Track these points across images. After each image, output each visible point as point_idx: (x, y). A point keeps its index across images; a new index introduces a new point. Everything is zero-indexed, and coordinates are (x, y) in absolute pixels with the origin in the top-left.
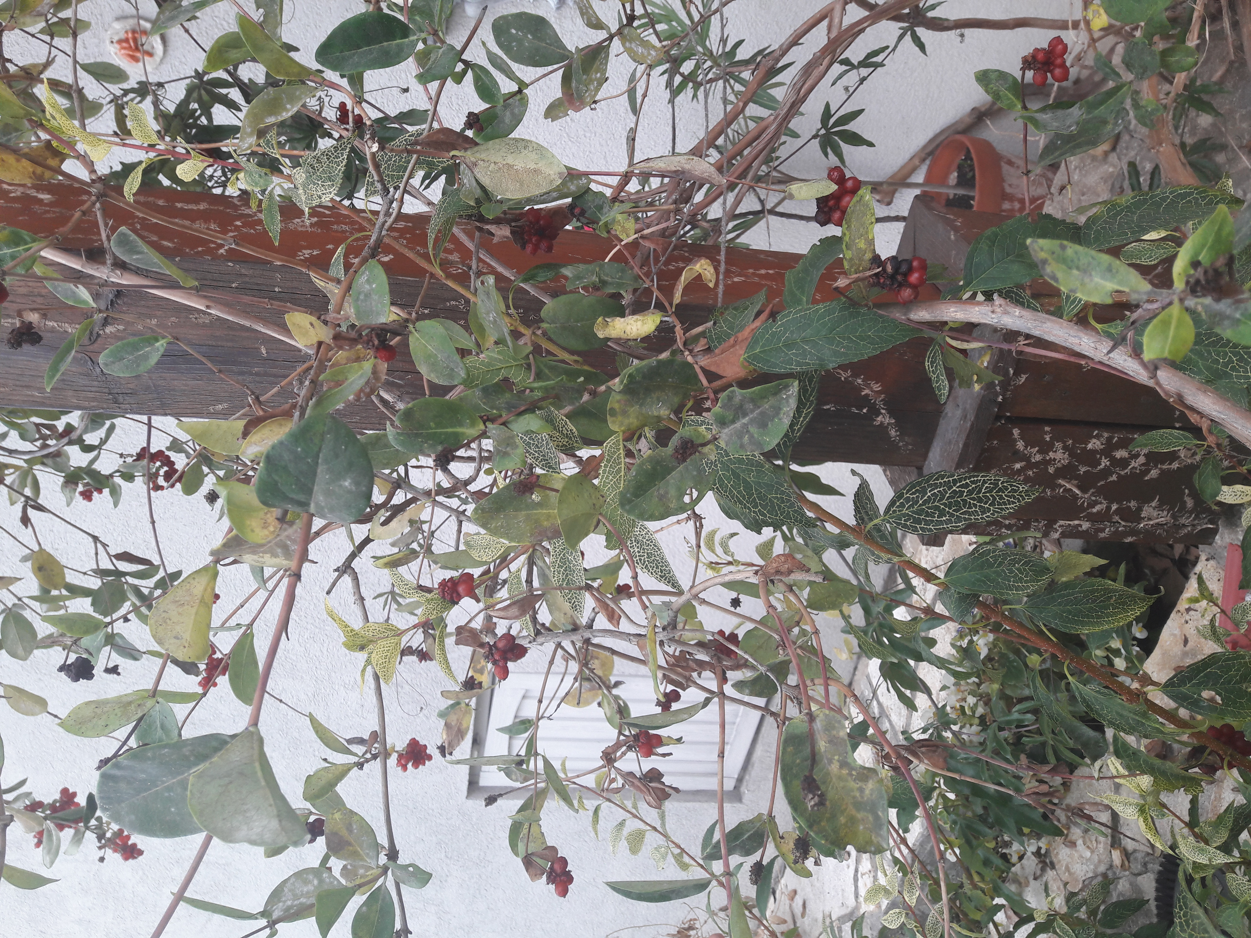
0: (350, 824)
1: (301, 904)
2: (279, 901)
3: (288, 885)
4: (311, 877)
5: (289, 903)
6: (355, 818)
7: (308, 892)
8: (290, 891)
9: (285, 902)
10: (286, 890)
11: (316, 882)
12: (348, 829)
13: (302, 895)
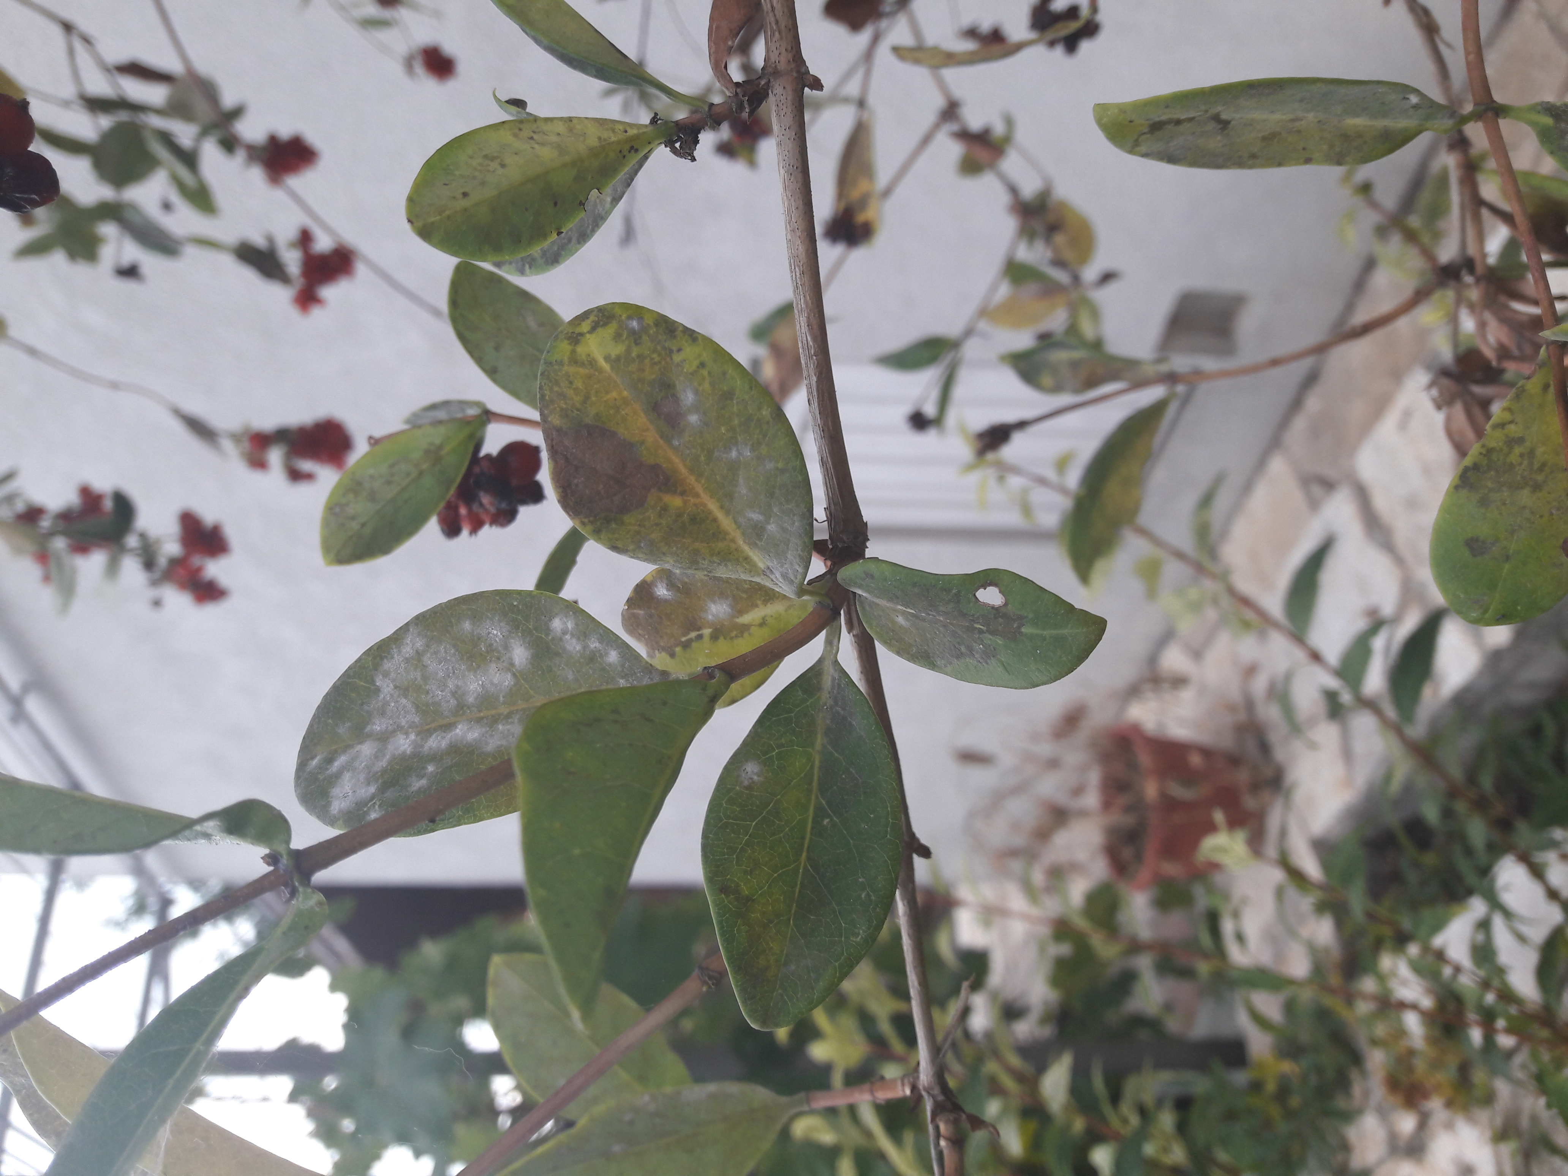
0: (667, 386)
1: (455, 749)
2: (360, 733)
3: (394, 664)
4: (495, 632)
5: (404, 744)
6: (689, 355)
7: (487, 699)
8: (404, 690)
9: (384, 738)
10: (386, 686)
11: (520, 654)
12: (654, 408)
13: (461, 708)
